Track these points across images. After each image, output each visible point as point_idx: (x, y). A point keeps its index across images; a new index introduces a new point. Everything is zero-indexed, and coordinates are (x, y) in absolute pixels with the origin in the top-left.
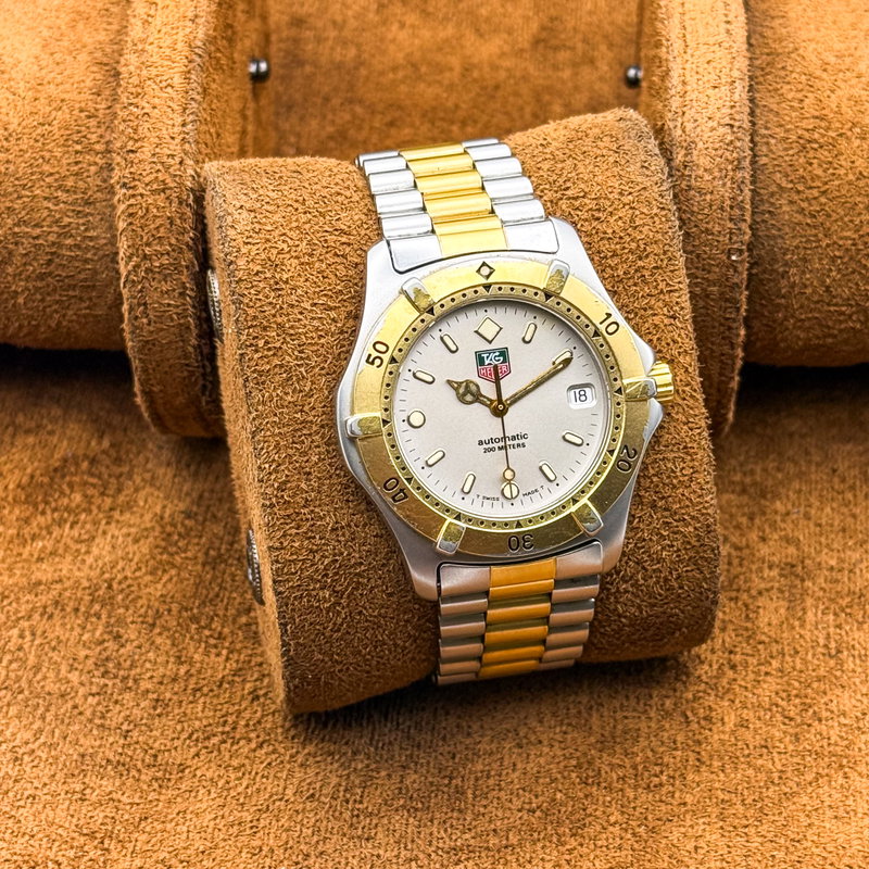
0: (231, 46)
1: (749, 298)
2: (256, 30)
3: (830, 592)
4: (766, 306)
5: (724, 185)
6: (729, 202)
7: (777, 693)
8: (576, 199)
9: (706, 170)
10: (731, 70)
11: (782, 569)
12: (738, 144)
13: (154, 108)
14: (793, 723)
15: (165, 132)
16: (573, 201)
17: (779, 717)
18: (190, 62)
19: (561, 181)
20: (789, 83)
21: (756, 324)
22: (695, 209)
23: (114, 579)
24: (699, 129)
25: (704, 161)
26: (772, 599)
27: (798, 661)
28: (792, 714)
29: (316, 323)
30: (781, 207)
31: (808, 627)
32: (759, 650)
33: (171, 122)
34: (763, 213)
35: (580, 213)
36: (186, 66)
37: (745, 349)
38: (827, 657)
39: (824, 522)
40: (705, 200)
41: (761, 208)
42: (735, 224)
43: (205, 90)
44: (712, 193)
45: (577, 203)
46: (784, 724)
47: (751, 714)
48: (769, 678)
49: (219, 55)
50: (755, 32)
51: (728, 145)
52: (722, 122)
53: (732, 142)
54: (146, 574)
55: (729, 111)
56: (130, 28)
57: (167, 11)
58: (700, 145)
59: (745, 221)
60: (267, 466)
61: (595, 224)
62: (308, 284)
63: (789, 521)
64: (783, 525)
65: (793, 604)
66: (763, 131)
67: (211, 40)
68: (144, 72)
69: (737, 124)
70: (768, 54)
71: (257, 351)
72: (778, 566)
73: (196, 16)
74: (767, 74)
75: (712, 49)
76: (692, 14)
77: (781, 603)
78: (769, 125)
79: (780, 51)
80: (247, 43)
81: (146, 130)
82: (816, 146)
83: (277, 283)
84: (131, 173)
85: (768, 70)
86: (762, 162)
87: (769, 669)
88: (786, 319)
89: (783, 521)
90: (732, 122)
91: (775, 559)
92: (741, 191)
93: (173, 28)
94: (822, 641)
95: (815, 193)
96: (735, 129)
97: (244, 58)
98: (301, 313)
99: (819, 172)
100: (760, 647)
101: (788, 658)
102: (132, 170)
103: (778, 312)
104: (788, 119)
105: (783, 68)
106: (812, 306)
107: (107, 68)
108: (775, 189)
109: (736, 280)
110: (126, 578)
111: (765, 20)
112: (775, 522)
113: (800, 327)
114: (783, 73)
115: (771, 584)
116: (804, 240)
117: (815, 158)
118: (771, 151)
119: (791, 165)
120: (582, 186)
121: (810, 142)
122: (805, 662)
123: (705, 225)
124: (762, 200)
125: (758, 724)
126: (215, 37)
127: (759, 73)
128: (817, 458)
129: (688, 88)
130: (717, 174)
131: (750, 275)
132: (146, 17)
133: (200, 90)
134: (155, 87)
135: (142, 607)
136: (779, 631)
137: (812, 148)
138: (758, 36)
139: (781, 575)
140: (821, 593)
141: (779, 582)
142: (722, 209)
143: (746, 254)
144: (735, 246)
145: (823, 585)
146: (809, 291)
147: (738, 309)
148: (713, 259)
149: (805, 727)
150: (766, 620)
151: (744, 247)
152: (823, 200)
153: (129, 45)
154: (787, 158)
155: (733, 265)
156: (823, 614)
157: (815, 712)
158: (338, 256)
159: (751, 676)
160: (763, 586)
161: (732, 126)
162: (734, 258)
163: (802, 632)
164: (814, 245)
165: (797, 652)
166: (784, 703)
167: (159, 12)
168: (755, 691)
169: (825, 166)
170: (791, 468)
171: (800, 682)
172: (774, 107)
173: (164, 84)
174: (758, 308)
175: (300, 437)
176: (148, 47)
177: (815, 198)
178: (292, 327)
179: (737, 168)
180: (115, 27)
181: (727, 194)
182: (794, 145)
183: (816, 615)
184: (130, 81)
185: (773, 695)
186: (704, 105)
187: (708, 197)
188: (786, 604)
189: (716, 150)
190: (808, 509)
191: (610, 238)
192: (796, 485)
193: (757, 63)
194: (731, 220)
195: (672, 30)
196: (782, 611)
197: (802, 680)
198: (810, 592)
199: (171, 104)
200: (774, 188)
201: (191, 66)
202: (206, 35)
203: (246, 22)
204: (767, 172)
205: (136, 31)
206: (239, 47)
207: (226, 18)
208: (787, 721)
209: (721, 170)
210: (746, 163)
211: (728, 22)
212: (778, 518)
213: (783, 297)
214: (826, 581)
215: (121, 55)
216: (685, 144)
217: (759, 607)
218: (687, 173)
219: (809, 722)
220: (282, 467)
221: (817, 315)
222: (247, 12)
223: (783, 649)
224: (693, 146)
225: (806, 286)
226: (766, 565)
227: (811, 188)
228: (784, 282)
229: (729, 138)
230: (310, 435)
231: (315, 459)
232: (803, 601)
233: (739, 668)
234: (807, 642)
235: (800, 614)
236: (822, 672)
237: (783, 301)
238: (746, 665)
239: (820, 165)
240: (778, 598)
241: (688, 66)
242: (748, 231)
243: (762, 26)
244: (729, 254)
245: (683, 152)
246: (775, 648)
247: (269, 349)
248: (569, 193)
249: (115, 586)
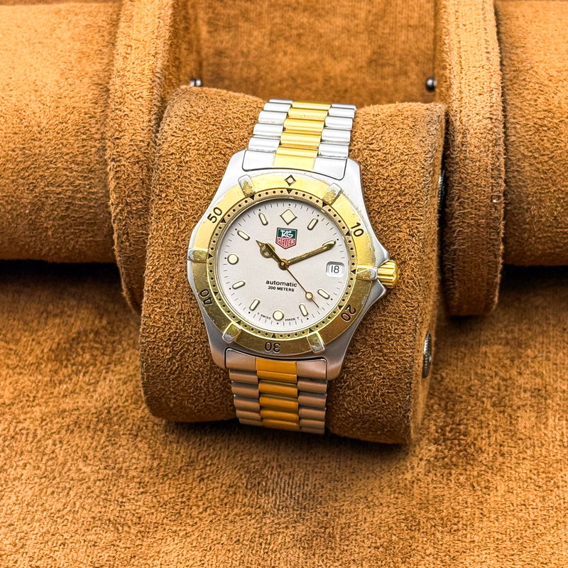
0: (178, 71)
1: (506, 226)
2: (194, 60)
3: (563, 407)
4: (516, 230)
5: (487, 156)
6: (490, 167)
7: (531, 471)
9: (475, 147)
10: (490, 83)
11: (533, 392)
12: (496, 130)
13: (131, 111)
14: (541, 490)
15: (138, 126)
17: (532, 486)
18: (153, 82)
20: (528, 89)
21: (511, 241)
22: (469, 171)
23: (111, 407)
24: (471, 121)
25: (475, 141)
26: (526, 412)
27: (544, 450)
28: (540, 484)
30: (524, 168)
31: (550, 428)
32: (519, 444)
33: (142, 120)
34: (513, 171)
36: (151, 85)
37: (503, 258)
38: (562, 448)
39: (558, 362)
40: (475, 165)
41: (512, 168)
42: (495, 180)
43: (162, 99)
44: (480, 161)
46: (536, 490)
47: (514, 484)
48: (525, 462)
49: (170, 77)
50: (506, 57)
51: (489, 130)
52: (485, 116)
53: (491, 129)
54: (131, 404)
55: (490, 109)
56: (115, 62)
57: (138, 51)
58: (472, 131)
59: (501, 178)
63: (537, 362)
64: (532, 365)
65: (540, 414)
66: (512, 120)
67: (166, 68)
68: (125, 89)
69: (495, 117)
70: (514, 71)
72: (530, 391)
73: (156, 53)
74: (514, 84)
75: (478, 70)
76: (465, 48)
77: (532, 414)
78: (516, 116)
79: (522, 69)
80: (188, 69)
81: (126, 125)
82: (546, 129)
84: (117, 152)
85: (514, 81)
86: (512, 140)
87: (525, 456)
88: (529, 237)
89: (532, 362)
90: (491, 116)
91: (528, 386)
92: (498, 159)
93: (142, 61)
94: (558, 438)
95: (546, 158)
96: (493, 121)
97: (187, 78)
99: (548, 145)
100: (520, 442)
101: (537, 448)
102: (118, 150)
103: (525, 233)
104: (527, 112)
105: (524, 80)
106: (546, 229)
107: (101, 87)
108: (520, 156)
109: (496, 215)
110: (119, 406)
111: (512, 49)
112: (528, 362)
113: (539, 242)
114: (524, 83)
115: (526, 402)
116: (540, 188)
117: (545, 136)
118: (517, 132)
119: (530, 141)
121: (541, 126)
122: (548, 450)
123: (476, 181)
124: (512, 164)
125: (519, 490)
126: (168, 66)
127: (509, 83)
128: (553, 322)
129: (463, 95)
130: (482, 149)
131: (505, 212)
132: (124, 54)
133: (159, 99)
134: (132, 98)
135: (129, 424)
136: (531, 432)
137: (543, 130)
138: (508, 60)
139: (532, 396)
140: (558, 407)
141: (530, 400)
142: (486, 171)
143: (503, 198)
144: (495, 194)
145: (559, 402)
146: (543, 219)
147: (498, 233)
148: (481, 202)
149: (549, 492)
150: (523, 425)
151: (501, 194)
152: (551, 162)
153: (115, 72)
154: (527, 137)
155: (494, 206)
156: (559, 420)
157: (555, 483)
159: (514, 460)
160: (520, 403)
161: (491, 119)
162: (495, 201)
163: (546, 432)
164: (546, 191)
165: (543, 445)
166: (535, 477)
167: (133, 51)
168: (517, 470)
169: (551, 141)
170: (537, 329)
171: (545, 464)
172: (519, 105)
173: (137, 96)
174: (512, 231)
176: (126, 73)
177: (546, 162)
179: (495, 145)
180: (106, 61)
181: (489, 162)
183: (554, 421)
184: (116, 94)
185: (528, 472)
186: (474, 106)
187: (478, 164)
188: (535, 414)
189: (482, 134)
190: (548, 354)
192: (540, 339)
193: (507, 76)
194: (492, 177)
195: (452, 59)
196: (533, 419)
197: (546, 462)
198: (550, 406)
199: (141, 108)
201: (154, 84)
202: (163, 65)
203: (187, 55)
204: (515, 146)
205: (119, 63)
206: (183, 71)
207: (175, 53)
208: (537, 488)
209: (485, 147)
210: (501, 142)
211: (488, 53)
212: (530, 360)
213: (528, 224)
214: (560, 399)
215: (110, 78)
216: (462, 131)
217: (518, 417)
218: (463, 149)
219: (552, 488)
221: (549, 234)
222: (188, 49)
223: (534, 443)
224: (467, 132)
225: (542, 217)
226: (522, 390)
227: (543, 155)
228: (527, 215)
229: (490, 126)
232: (546, 412)
233: (507, 455)
234: (549, 438)
235: (544, 420)
236: (559, 457)
237: (527, 226)
238: (511, 454)
239: (548, 141)
240: (530, 411)
241: (463, 81)
242: (504, 184)
243: (510, 53)
244: (492, 199)
245: (461, 136)
246: (529, 442)
249: (112, 412)
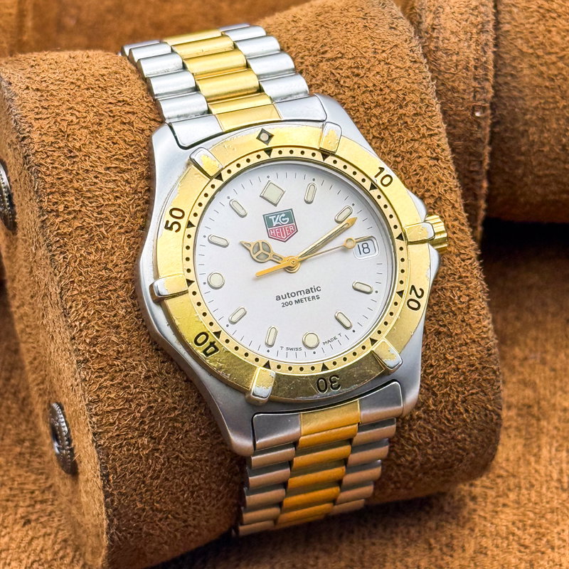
1: (492, 155)
3: (563, 431)
4: (506, 163)
5: (469, 46)
6: (473, 63)
7: (514, 523)
8: (335, 59)
9: (452, 33)
12: (482, 9)
14: (528, 551)
16: (333, 62)
17: (515, 546)
19: (318, 46)
21: (498, 180)
22: (442, 68)
25: (451, 25)
27: (533, 494)
28: (527, 542)
29: (111, 185)
30: (522, 71)
31: (543, 462)
32: (497, 484)
34: (505, 75)
35: (341, 72)
37: (487, 201)
38: (560, 491)
39: (558, 366)
40: (451, 60)
41: (504, 71)
42: (479, 83)
44: (458, 54)
45: (337, 63)
46: (520, 551)
47: (490, 542)
48: (507, 510)
51: (473, 10)
58: (447, 10)
59: (488, 80)
60: (77, 323)
61: (356, 79)
62: (99, 150)
64: (521, 369)
65: (529, 442)
71: (58, 216)
72: (515, 407)
77: (518, 440)
82: (554, 15)
83: (71, 152)
86: (505, 30)
87: (506, 501)
88: (524, 175)
89: (521, 365)
91: (513, 400)
92: (485, 52)
94: (555, 476)
95: (554, 58)
98: (96, 177)
99: (557, 39)
100: (499, 481)
101: (524, 491)
103: (517, 168)
106: (550, 163)
108: (517, 54)
109: (479, 135)
113: (537, 184)
116: (542, 101)
117: (554, 26)
118: (513, 19)
119: (531, 32)
120: (338, 49)
121: (549, 11)
122: (540, 494)
123: (450, 83)
124: (504, 64)
125: (496, 551)
128: (552, 309)
130: (462, 36)
131: (492, 132)
136: (516, 467)
137: (552, 17)
139: (519, 415)
140: (555, 432)
141: (516, 421)
142: (467, 68)
143: (489, 112)
144: (479, 103)
145: (557, 424)
146: (546, 149)
147: (481, 163)
148: (458, 115)
149: (539, 554)
150: (504, 456)
151: (487, 105)
152: (561, 64)
154: (528, 26)
155: (477, 121)
156: (557, 450)
157: (548, 541)
158: (125, 123)
159: (490, 507)
162: (478, 114)
163: (538, 467)
164: (552, 106)
165: (532, 486)
166: (519, 533)
168: (494, 521)
169: (563, 34)
170: (528, 318)
171: (535, 513)
174: (500, 164)
175: (106, 293)
177: (554, 63)
178: (89, 191)
179: (481, 31)
181: (472, 56)
182: (535, 14)
183: (550, 452)
185: (510, 525)
187: (455, 58)
188: (522, 441)
189: (462, 14)
190: (544, 355)
191: (371, 91)
192: (533, 333)
194: (475, 79)
197: (537, 511)
198: (545, 430)
200: (515, 53)
204: (509, 38)
208: (522, 549)
209: (466, 33)
210: (490, 27)
212: (516, 363)
213: (523, 154)
214: (559, 421)
216: (434, 9)
218: (435, 35)
219: (543, 550)
220: (92, 323)
221: (554, 172)
223: (519, 482)
224: (441, 10)
225: (543, 144)
227: (550, 53)
228: (524, 141)
230: (115, 290)
231: (122, 312)
232: (539, 439)
233: (480, 499)
234: (541, 476)
235: (535, 450)
236: (555, 504)
237: (522, 158)
238: (485, 497)
239: (558, 33)
240: (515, 436)
242: (491, 90)
244: (474, 110)
245: (432, 16)
246: (512, 481)
247: (69, 213)
248: (328, 55)
